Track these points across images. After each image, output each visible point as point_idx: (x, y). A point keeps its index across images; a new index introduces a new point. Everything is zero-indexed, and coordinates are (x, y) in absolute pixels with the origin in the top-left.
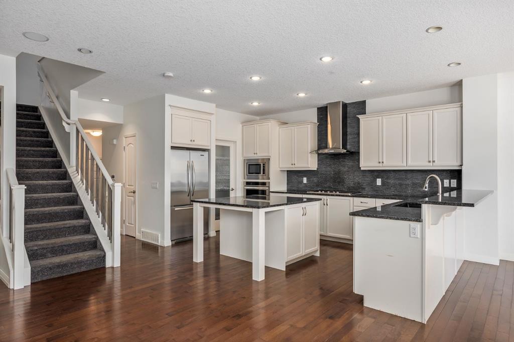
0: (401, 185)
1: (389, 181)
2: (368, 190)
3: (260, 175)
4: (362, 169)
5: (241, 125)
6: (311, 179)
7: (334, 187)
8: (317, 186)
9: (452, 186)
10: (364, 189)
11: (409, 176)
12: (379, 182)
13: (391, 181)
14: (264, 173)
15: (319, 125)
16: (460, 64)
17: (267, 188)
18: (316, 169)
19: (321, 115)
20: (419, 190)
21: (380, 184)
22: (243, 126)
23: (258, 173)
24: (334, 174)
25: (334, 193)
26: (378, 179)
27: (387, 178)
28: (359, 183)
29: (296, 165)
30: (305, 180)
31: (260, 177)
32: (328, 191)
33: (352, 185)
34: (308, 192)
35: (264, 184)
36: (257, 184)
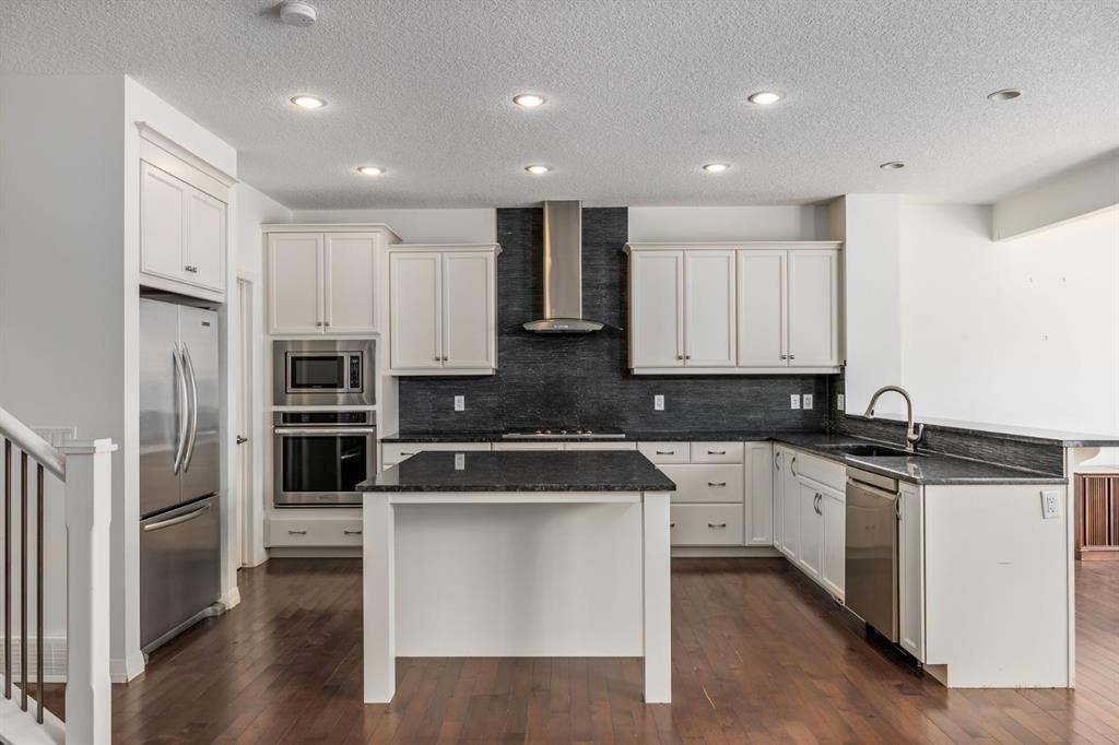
0: (707, 407)
1: (682, 400)
2: (633, 422)
3: (339, 390)
4: (636, 372)
5: (260, 231)
6: (480, 400)
7: (546, 419)
8: (498, 417)
9: (805, 407)
10: (624, 419)
11: (724, 387)
12: (659, 403)
13: (686, 400)
14: (355, 384)
15: (501, 254)
16: (902, 166)
17: (371, 430)
18: (490, 372)
19: (508, 229)
20: (744, 419)
21: (662, 408)
22: (266, 234)
23: (335, 386)
24: (544, 386)
25: (580, 435)
26: (656, 397)
27: (678, 394)
28: (611, 407)
29: (449, 363)
30: (459, 403)
31: (341, 397)
32: (537, 429)
33: (593, 412)
34: (504, 436)
35: (360, 418)
36: (331, 418)
